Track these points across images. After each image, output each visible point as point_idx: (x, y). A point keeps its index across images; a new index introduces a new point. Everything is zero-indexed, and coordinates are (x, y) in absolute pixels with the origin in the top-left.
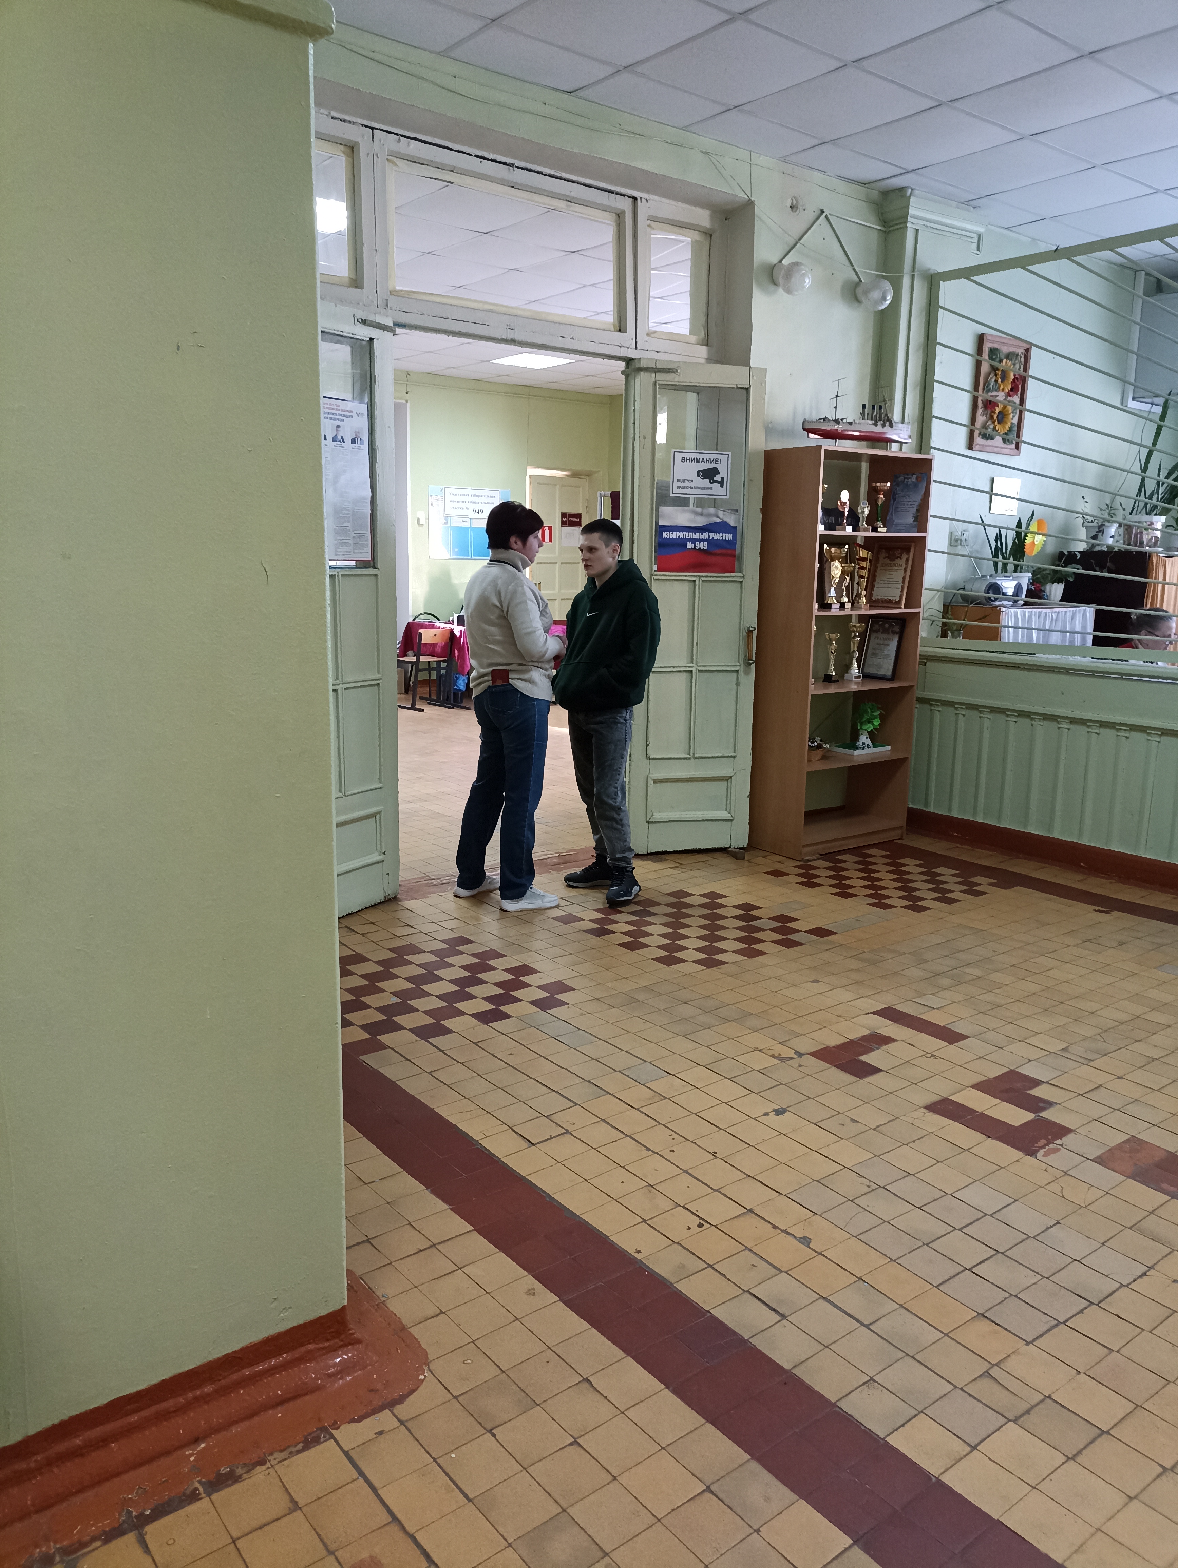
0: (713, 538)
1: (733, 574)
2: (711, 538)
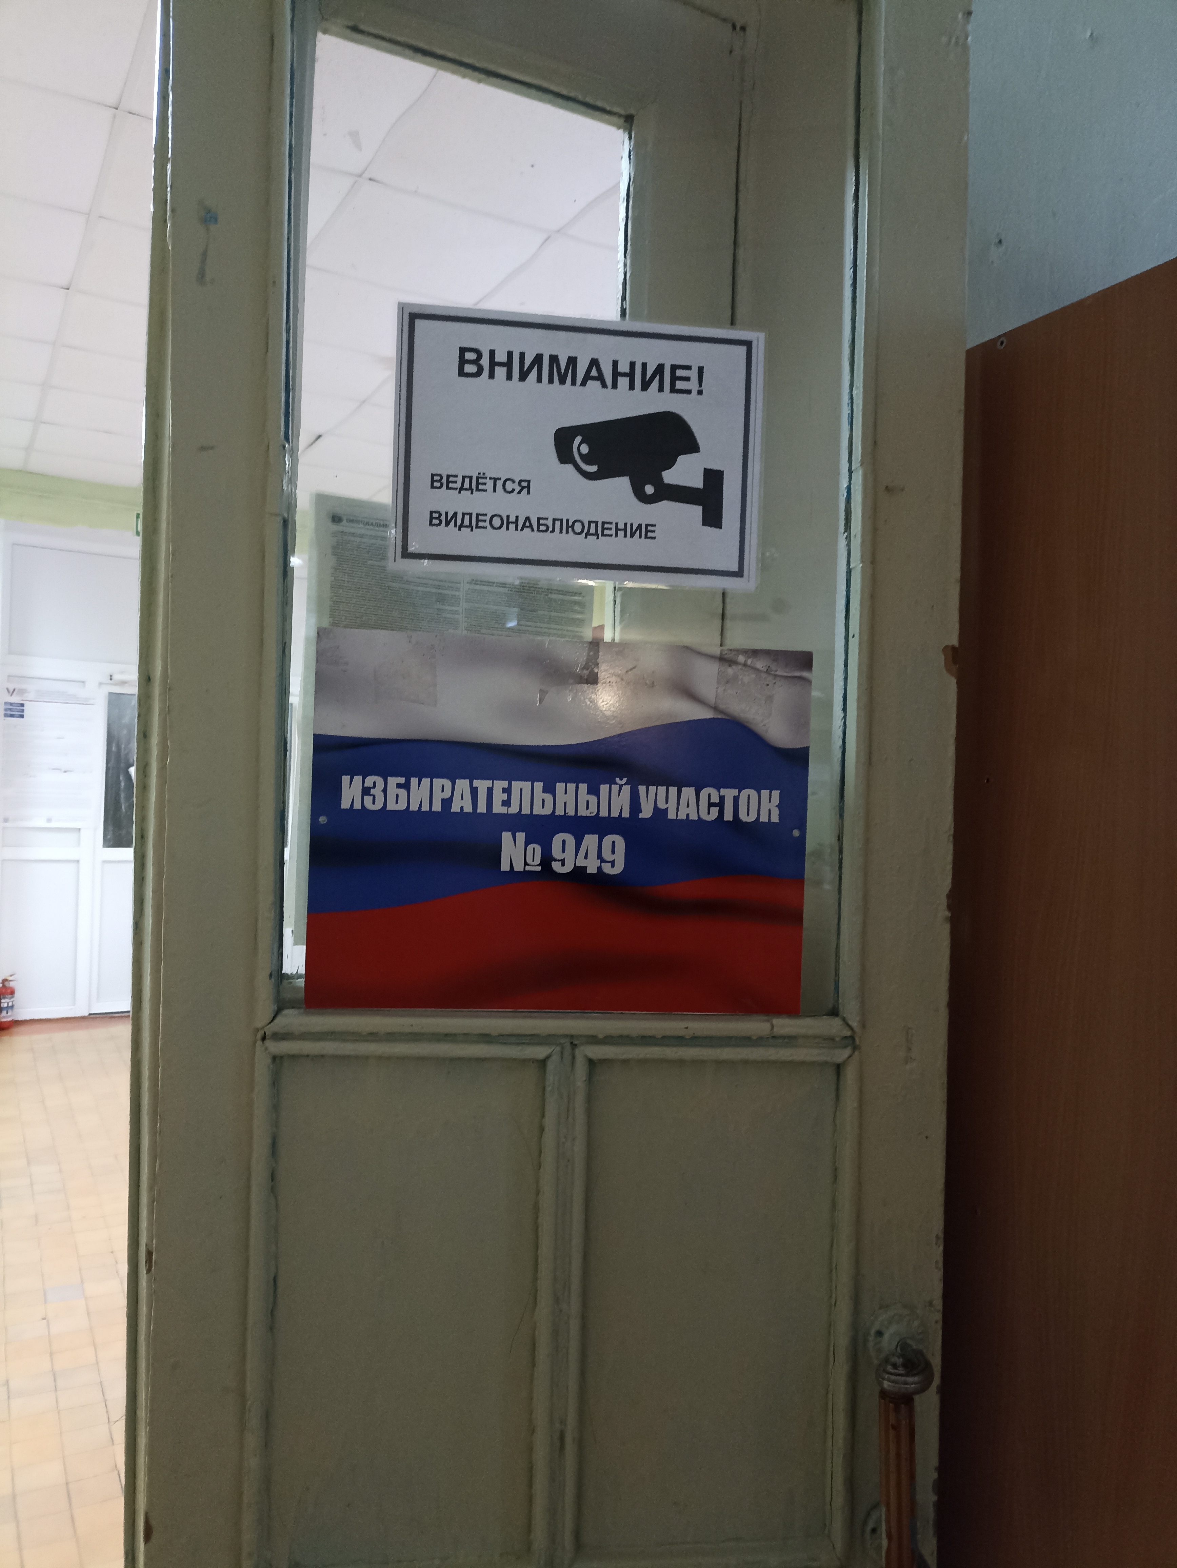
0: (660, 814)
1: (784, 1025)
2: (646, 812)
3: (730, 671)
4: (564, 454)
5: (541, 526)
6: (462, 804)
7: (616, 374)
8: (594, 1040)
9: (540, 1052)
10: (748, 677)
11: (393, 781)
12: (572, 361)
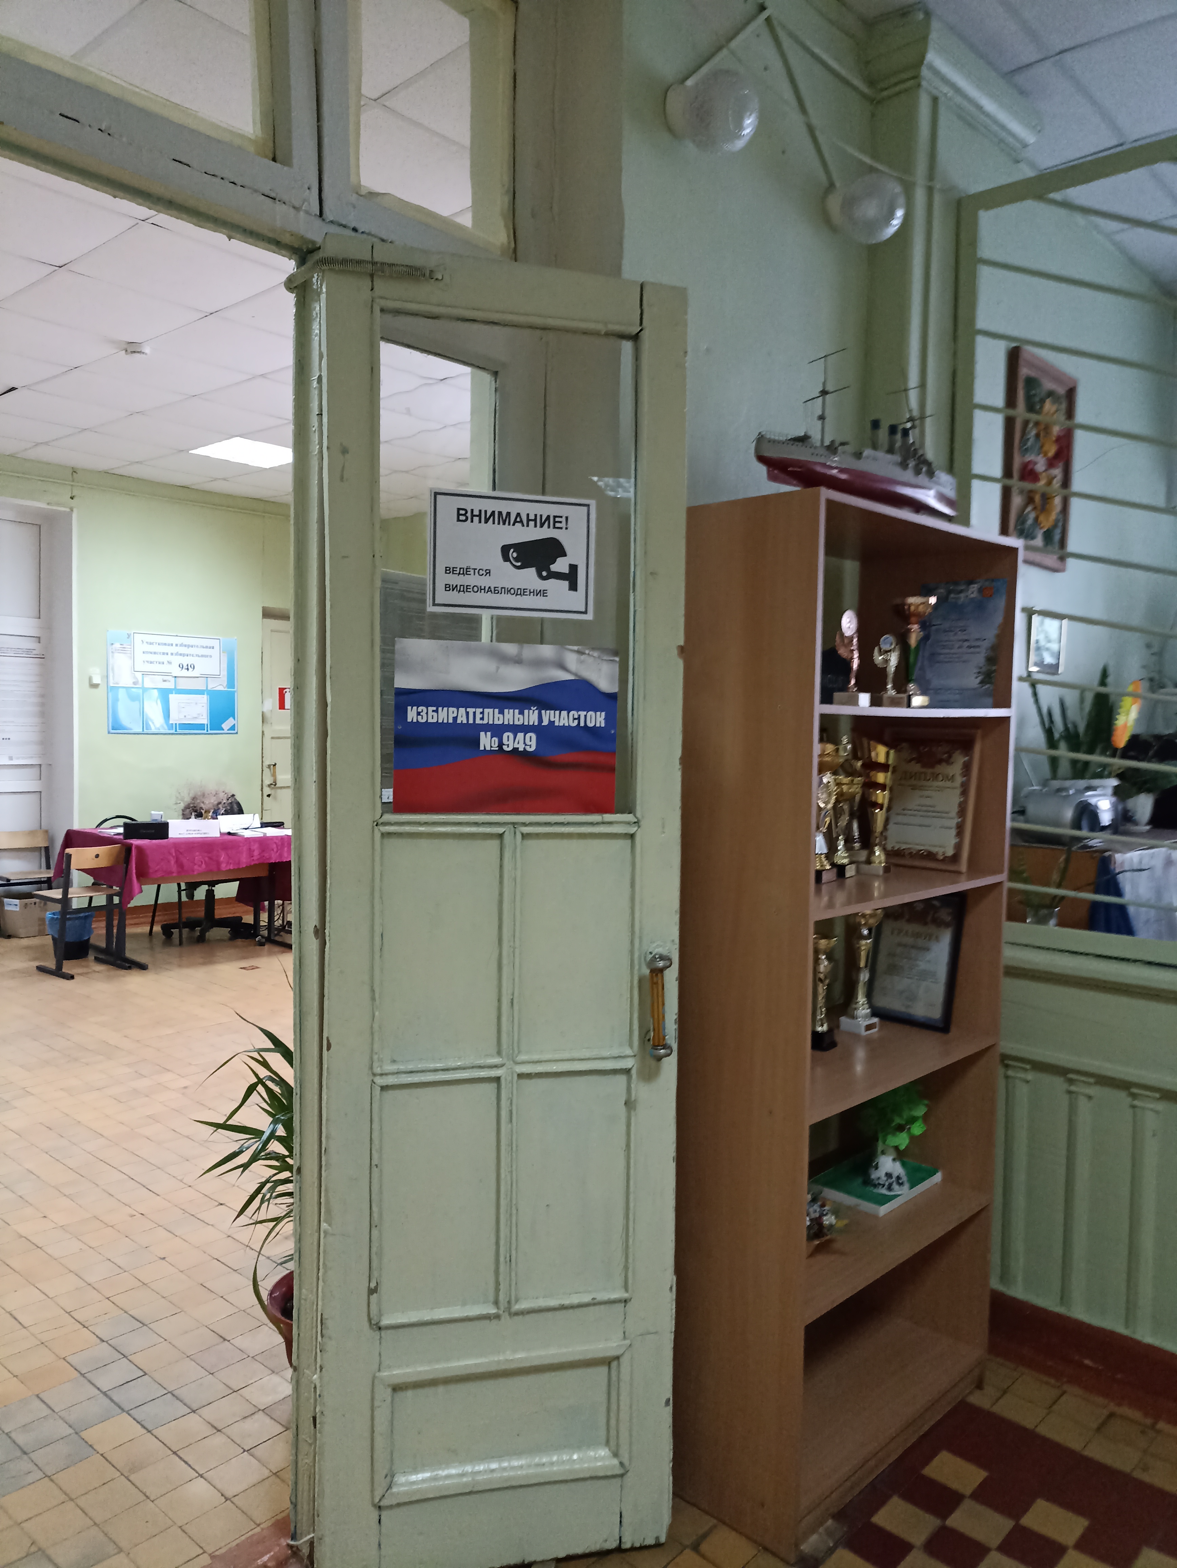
0: (551, 723)
1: (608, 817)
2: (545, 722)
3: (583, 657)
4: (506, 558)
5: (496, 591)
6: (462, 719)
7: (528, 520)
8: (524, 824)
9: (500, 830)
10: (590, 660)
11: (431, 709)
12: (508, 514)
